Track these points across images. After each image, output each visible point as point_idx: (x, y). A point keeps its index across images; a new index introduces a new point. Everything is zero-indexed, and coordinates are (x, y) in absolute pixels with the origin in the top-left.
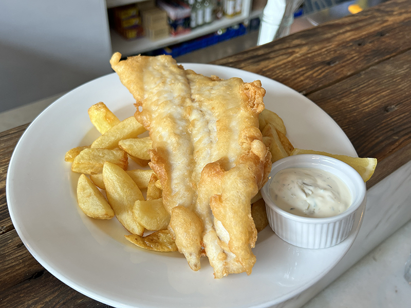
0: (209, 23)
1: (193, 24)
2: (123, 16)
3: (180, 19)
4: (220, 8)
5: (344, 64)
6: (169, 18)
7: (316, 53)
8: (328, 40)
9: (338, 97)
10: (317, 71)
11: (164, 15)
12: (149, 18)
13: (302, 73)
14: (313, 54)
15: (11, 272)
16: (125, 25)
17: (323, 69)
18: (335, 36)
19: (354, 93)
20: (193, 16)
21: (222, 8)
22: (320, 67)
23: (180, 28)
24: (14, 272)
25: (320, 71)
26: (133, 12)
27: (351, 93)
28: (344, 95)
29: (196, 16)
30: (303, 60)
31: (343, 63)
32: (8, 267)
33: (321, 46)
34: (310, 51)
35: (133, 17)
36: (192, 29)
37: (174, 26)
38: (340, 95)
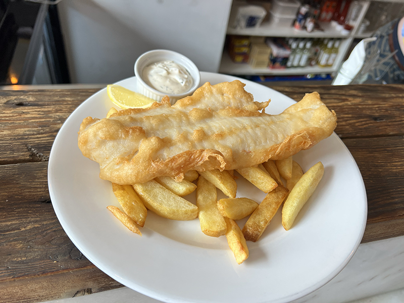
0: (303, 67)
1: (289, 64)
2: (237, 43)
3: (280, 57)
4: (316, 58)
5: (390, 124)
6: (271, 54)
7: (367, 106)
8: (385, 99)
9: (370, 150)
10: (362, 122)
11: (269, 51)
12: (256, 50)
13: (346, 119)
14: (364, 106)
15: (33, 192)
16: (237, 51)
17: (368, 122)
18: (393, 98)
19: (388, 151)
20: (291, 57)
21: (317, 58)
22: (365, 119)
23: (278, 64)
24: (35, 192)
25: (363, 123)
26: (246, 42)
27: (386, 150)
28: (377, 150)
29: (294, 59)
30: (352, 108)
31: (389, 122)
32: (33, 187)
33: (375, 102)
34: (362, 104)
35: (245, 46)
36: (287, 67)
37: (274, 61)
38: (374, 148)
